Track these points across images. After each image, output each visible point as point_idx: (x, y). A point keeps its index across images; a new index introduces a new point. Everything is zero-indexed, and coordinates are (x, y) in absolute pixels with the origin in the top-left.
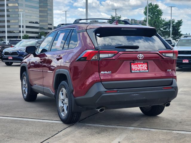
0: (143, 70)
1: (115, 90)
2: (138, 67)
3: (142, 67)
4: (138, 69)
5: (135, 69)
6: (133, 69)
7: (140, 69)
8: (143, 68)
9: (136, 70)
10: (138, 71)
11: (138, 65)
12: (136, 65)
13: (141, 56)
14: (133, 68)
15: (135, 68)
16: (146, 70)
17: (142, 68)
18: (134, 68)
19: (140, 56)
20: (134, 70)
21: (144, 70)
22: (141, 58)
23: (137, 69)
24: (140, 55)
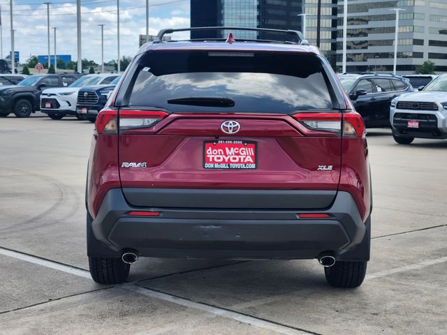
0: (239, 162)
1: (152, 210)
2: (226, 156)
3: (238, 154)
4: (224, 159)
5: (216, 160)
6: (211, 160)
7: (232, 160)
8: (242, 157)
9: (219, 163)
10: (223, 166)
11: (227, 149)
12: (219, 150)
13: (233, 126)
14: (211, 157)
15: (216, 157)
16: (249, 162)
17: (237, 157)
18: (213, 158)
19: (229, 126)
20: (213, 162)
21: (243, 163)
22: (231, 132)
23: (221, 160)
24: (231, 122)
